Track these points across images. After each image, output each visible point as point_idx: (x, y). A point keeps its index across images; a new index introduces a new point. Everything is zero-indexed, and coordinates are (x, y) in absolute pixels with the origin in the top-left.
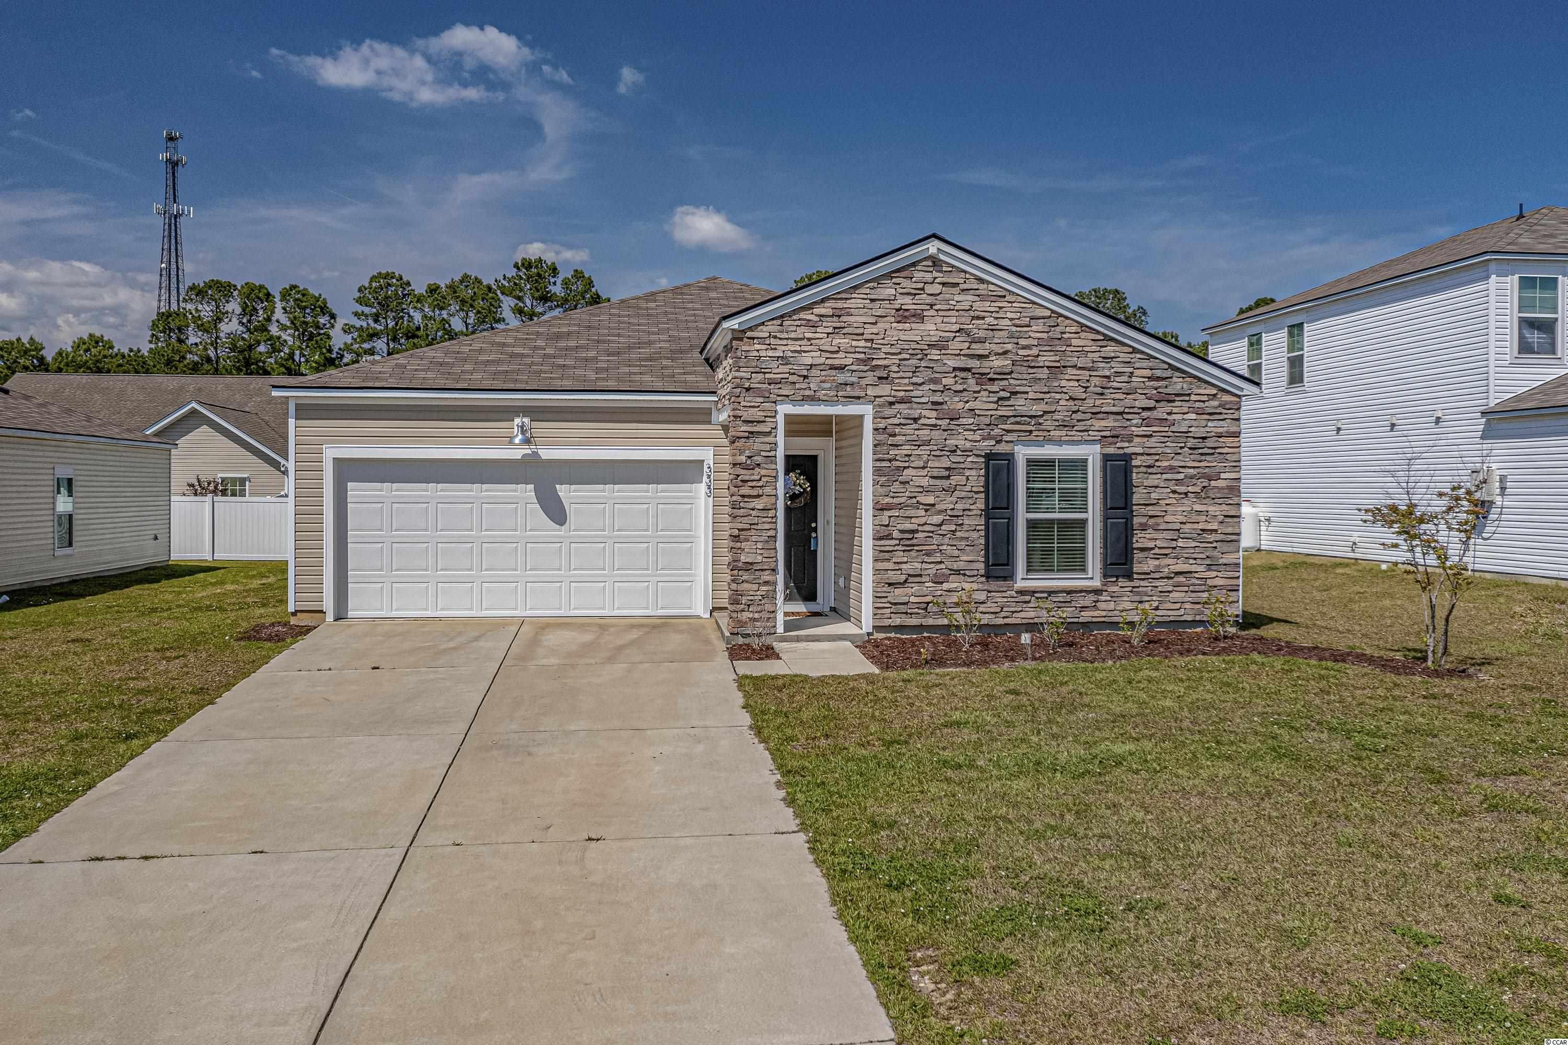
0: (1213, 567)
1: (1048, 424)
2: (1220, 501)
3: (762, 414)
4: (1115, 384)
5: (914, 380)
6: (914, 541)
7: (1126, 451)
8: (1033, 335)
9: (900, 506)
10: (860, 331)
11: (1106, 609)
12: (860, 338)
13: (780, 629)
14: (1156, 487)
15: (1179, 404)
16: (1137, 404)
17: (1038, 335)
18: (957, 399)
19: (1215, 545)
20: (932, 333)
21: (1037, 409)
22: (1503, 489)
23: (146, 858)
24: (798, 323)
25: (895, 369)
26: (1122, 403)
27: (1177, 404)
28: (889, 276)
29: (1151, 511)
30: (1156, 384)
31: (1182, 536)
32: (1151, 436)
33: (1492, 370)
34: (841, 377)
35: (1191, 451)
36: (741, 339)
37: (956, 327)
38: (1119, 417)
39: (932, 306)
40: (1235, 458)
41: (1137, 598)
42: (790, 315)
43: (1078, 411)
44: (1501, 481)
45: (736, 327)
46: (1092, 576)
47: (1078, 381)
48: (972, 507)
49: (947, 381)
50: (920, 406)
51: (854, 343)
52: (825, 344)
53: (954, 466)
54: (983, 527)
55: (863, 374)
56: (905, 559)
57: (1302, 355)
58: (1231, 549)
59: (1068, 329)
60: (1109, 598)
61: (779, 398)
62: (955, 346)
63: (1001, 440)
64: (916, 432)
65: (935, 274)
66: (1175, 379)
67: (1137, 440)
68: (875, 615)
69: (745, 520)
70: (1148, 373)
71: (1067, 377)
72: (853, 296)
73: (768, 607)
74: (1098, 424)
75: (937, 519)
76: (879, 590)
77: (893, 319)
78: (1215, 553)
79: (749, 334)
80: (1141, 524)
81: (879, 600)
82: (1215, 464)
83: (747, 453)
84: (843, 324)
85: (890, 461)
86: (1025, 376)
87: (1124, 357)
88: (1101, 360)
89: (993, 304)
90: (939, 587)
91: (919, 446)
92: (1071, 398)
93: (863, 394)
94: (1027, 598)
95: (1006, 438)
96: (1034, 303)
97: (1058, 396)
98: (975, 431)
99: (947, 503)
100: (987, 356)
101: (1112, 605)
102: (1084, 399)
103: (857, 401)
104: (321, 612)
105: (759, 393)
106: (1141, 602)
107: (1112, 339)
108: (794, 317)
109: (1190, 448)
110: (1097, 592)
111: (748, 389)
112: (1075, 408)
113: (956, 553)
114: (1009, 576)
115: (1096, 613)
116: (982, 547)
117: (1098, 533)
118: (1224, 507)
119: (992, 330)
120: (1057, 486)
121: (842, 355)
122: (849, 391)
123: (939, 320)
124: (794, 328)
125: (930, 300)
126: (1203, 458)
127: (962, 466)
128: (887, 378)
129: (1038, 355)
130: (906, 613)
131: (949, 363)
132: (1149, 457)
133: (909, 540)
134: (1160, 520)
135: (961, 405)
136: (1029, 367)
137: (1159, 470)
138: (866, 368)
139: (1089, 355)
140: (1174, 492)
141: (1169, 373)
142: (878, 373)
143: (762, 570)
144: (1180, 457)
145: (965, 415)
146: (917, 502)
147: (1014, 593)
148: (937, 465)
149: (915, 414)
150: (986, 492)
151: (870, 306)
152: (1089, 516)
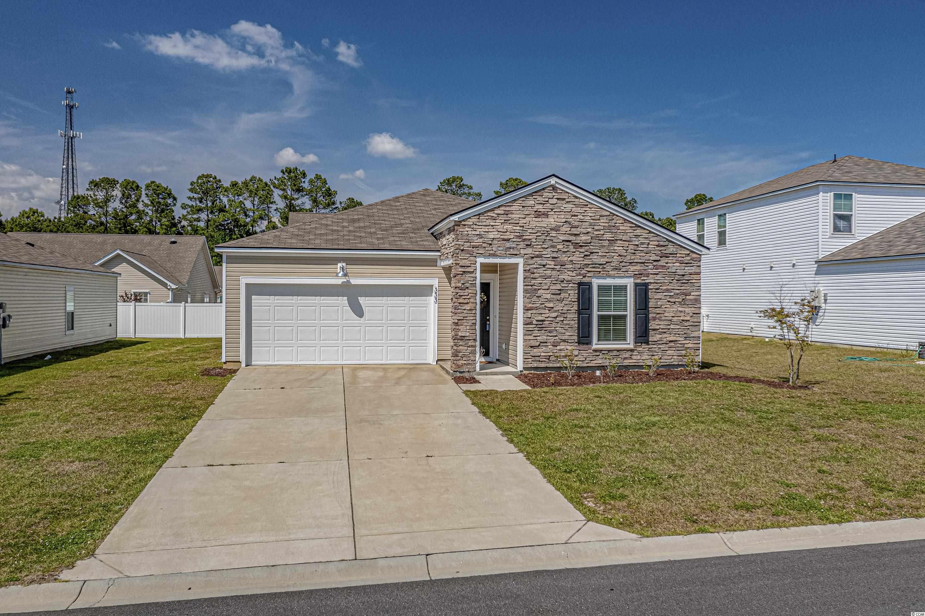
0: (687, 339)
1: (608, 268)
2: (691, 306)
3: (469, 262)
4: (641, 249)
5: (544, 246)
6: (543, 326)
7: (646, 281)
8: (601, 224)
9: (536, 308)
10: (517, 222)
11: (636, 359)
12: (517, 225)
13: (478, 369)
14: (660, 299)
16: (651, 258)
17: (604, 224)
18: (564, 256)
19: (688, 327)
20: (552, 223)
21: (603, 261)
22: (826, 300)
23: (233, 465)
24: (487, 218)
25: (534, 240)
26: (644, 258)
27: (670, 258)
28: (531, 195)
29: (658, 311)
30: (660, 248)
31: (672, 323)
32: (658, 274)
33: (820, 240)
34: (508, 245)
35: (677, 282)
36: (459, 226)
37: (564, 220)
38: (643, 265)
39: (552, 209)
40: (698, 285)
41: (651, 354)
42: (483, 214)
43: (623, 261)
44: (825, 296)
45: (457, 219)
46: (630, 342)
47: (623, 247)
48: (571, 309)
49: (560, 247)
50: (546, 259)
51: (514, 228)
52: (500, 228)
53: (563, 288)
54: (577, 319)
55: (519, 243)
56: (539, 335)
57: (725, 230)
58: (696, 329)
59: (618, 222)
60: (638, 354)
61: (477, 255)
62: (563, 229)
63: (586, 276)
64: (545, 272)
65: (554, 194)
66: (669, 246)
67: (651, 276)
68: (524, 362)
69: (461, 315)
70: (656, 243)
71: (617, 245)
72: (514, 204)
73: (472, 358)
74: (632, 268)
75: (554, 315)
76: (526, 349)
77: (533, 216)
78: (688, 332)
79: (463, 223)
80: (653, 317)
81: (526, 355)
82: (688, 288)
83: (462, 282)
84: (509, 219)
85: (532, 286)
86: (597, 245)
87: (645, 235)
88: (634, 236)
89: (582, 209)
90: (555, 348)
91: (546, 279)
92: (619, 255)
93: (518, 253)
94: (598, 354)
95: (588, 275)
96: (602, 208)
97: (613, 254)
98: (573, 271)
99: (559, 307)
100: (579, 235)
101: (639, 357)
102: (626, 256)
103: (516, 256)
104: (239, 362)
105: (468, 252)
106: (653, 355)
107: (640, 227)
108: (485, 215)
109: (677, 280)
110: (632, 350)
111: (462, 250)
112: (621, 260)
113: (564, 331)
114: (589, 343)
115: (631, 361)
116: (576, 328)
117: (633, 322)
118: (693, 309)
119: (581, 222)
120: (612, 298)
121: (508, 233)
122: (512, 251)
123: (556, 216)
124: (485, 220)
125: (551, 207)
126: (683, 285)
127: (567, 288)
128: (530, 245)
129: (604, 234)
130: (539, 361)
131: (561, 238)
132: (657, 285)
133: (541, 325)
134: (662, 315)
135: (566, 259)
136: (599, 240)
137: (662, 291)
138: (520, 240)
139: (628, 234)
140: (669, 301)
141: (667, 243)
142: (526, 243)
143: (469, 340)
144: (672, 284)
145: (568, 263)
146: (545, 306)
147: (591, 351)
148: (554, 288)
149: (544, 263)
150: (578, 301)
151: (522, 209)
152: (628, 313)
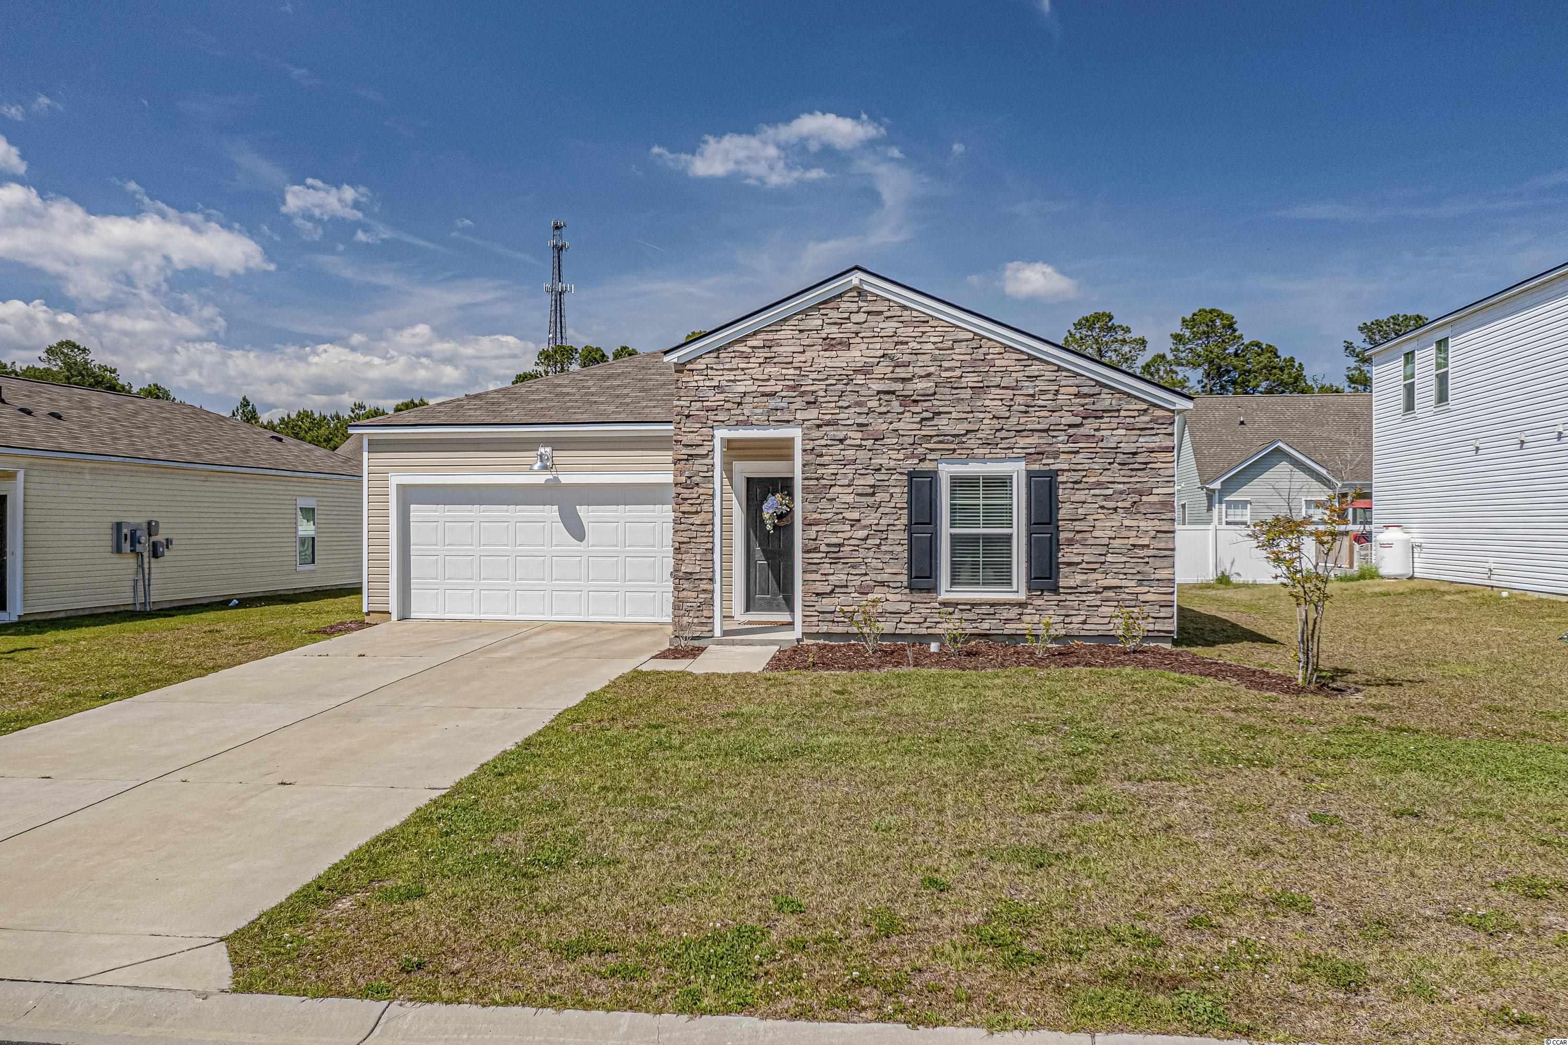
0: (1145, 583)
1: (972, 442)
2: (1152, 516)
3: (700, 438)
4: (1041, 403)
5: (840, 404)
6: (840, 555)
7: (1053, 467)
8: (955, 357)
9: (828, 522)
10: (790, 360)
11: (1031, 622)
12: (790, 366)
13: (717, 633)
14: (1084, 503)
15: (1107, 420)
16: (1063, 421)
17: (962, 357)
18: (881, 421)
19: (1146, 560)
20: (857, 359)
21: (961, 428)
24: (733, 355)
25: (822, 393)
26: (1047, 420)
27: (1105, 420)
29: (1078, 526)
30: (1083, 401)
31: (1111, 551)
32: (1077, 452)
35: (1120, 467)
36: (681, 372)
37: (880, 353)
38: (1045, 434)
39: (857, 334)
40: (1168, 473)
41: (1063, 612)
43: (1002, 429)
45: (675, 360)
46: (1018, 590)
47: (1002, 400)
48: (896, 522)
49: (873, 404)
50: (846, 428)
51: (784, 371)
52: (757, 373)
53: (879, 483)
54: (906, 542)
55: (792, 400)
56: (832, 571)
57: (1448, 372)
58: (1166, 564)
59: (991, 350)
60: (1034, 611)
61: (715, 424)
62: (879, 370)
63: (925, 459)
64: (843, 452)
65: (861, 304)
66: (1103, 396)
67: (1063, 456)
68: (804, 622)
69: (686, 534)
70: (1074, 390)
71: (991, 396)
72: (782, 328)
73: (706, 613)
74: (1022, 442)
75: (862, 534)
76: (807, 599)
77: (820, 348)
78: (1147, 569)
79: (689, 367)
80: (1067, 539)
81: (807, 609)
82: (1147, 479)
83: (687, 474)
84: (773, 355)
85: (817, 479)
86: (948, 397)
87: (1050, 375)
88: (1025, 379)
89: (916, 329)
90: (864, 597)
91: (845, 465)
92: (994, 417)
93: (791, 418)
94: (951, 610)
95: (929, 457)
96: (957, 327)
97: (982, 415)
98: (899, 450)
99: (871, 518)
100: (910, 379)
101: (1036, 618)
102: (1008, 418)
103: (787, 425)
104: (388, 612)
105: (698, 419)
106: (1067, 616)
107: (1036, 359)
108: (729, 350)
109: (1119, 464)
110: (1022, 605)
111: (688, 416)
112: (999, 427)
113: (880, 565)
114: (933, 589)
115: (1020, 626)
116: (906, 560)
117: (1023, 548)
118: (1157, 522)
119: (916, 354)
120: (981, 502)
121: (772, 382)
122: (780, 416)
123: (864, 346)
124: (729, 360)
125: (855, 328)
126: (1134, 473)
127: (887, 483)
128: (814, 403)
129: (961, 377)
130: (833, 621)
131: (874, 387)
132: (1075, 473)
133: (835, 554)
134: (1088, 535)
135: (885, 426)
136: (952, 388)
137: (1086, 486)
138: (794, 394)
139: (1013, 374)
140: (1102, 507)
141: (1097, 390)
142: (806, 399)
143: (701, 579)
144: (1109, 473)
145: (889, 435)
146: (843, 518)
147: (937, 605)
148: (862, 482)
149: (841, 435)
150: (910, 508)
151: (799, 336)
152: (1014, 531)
